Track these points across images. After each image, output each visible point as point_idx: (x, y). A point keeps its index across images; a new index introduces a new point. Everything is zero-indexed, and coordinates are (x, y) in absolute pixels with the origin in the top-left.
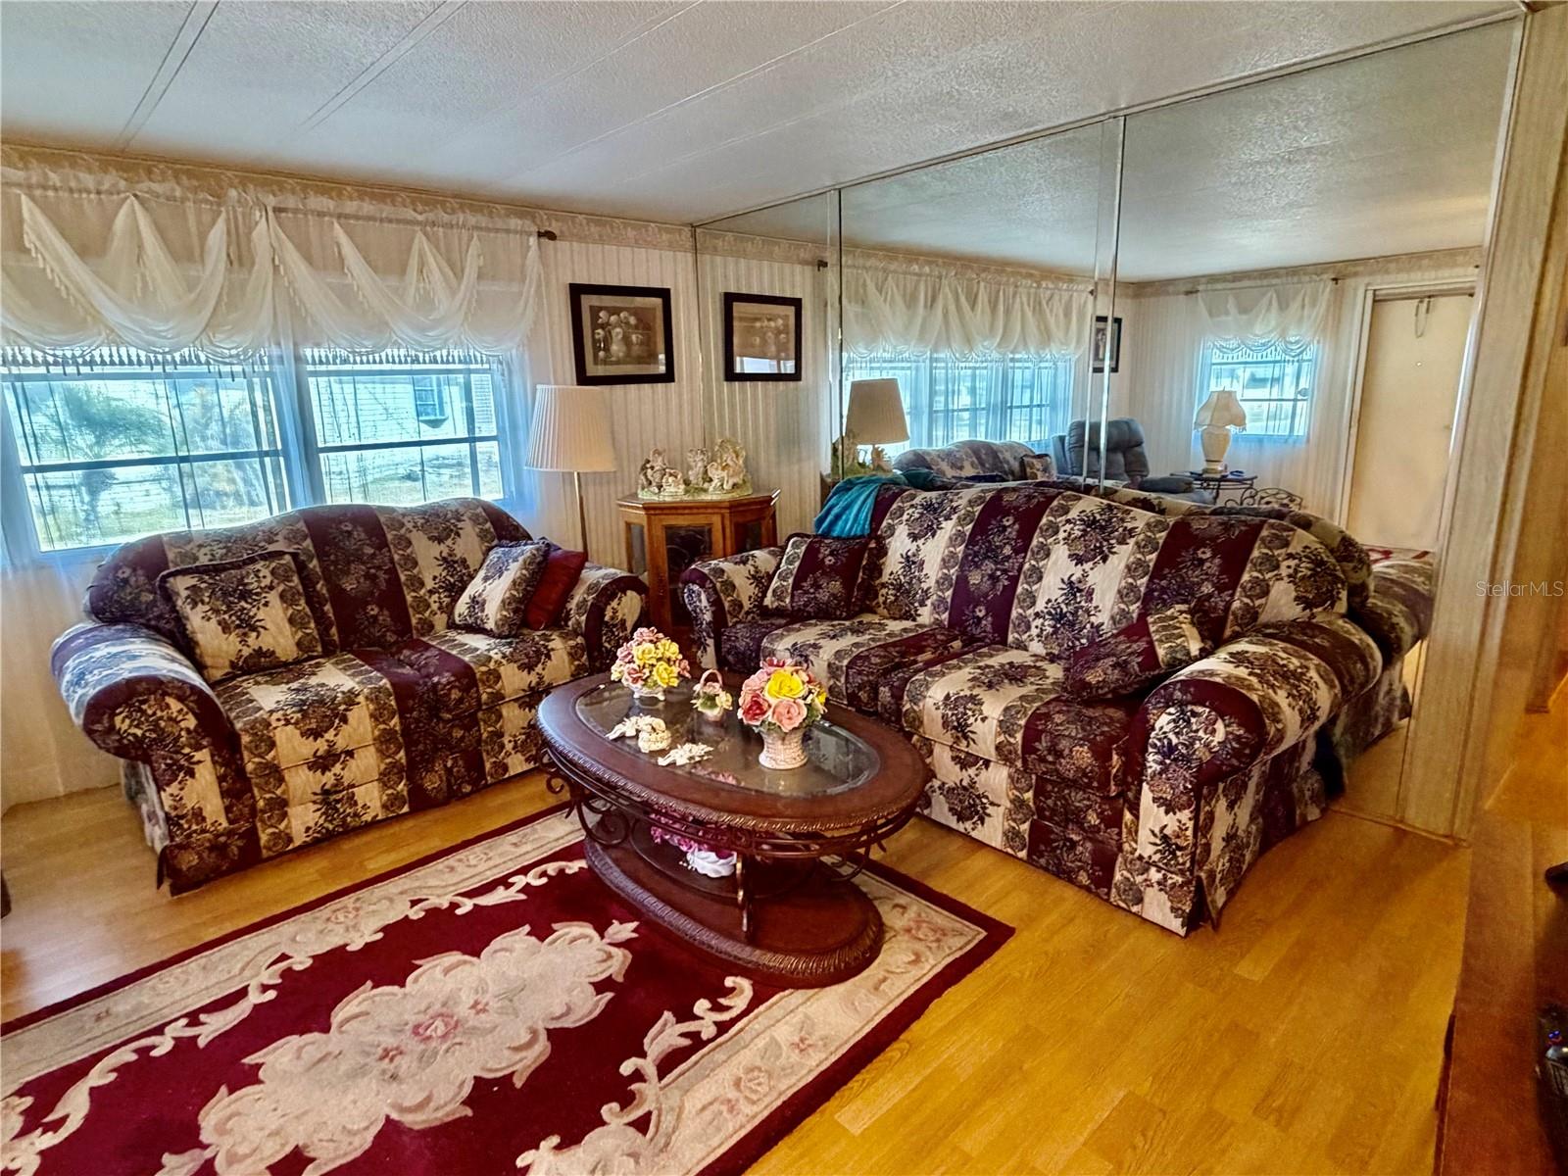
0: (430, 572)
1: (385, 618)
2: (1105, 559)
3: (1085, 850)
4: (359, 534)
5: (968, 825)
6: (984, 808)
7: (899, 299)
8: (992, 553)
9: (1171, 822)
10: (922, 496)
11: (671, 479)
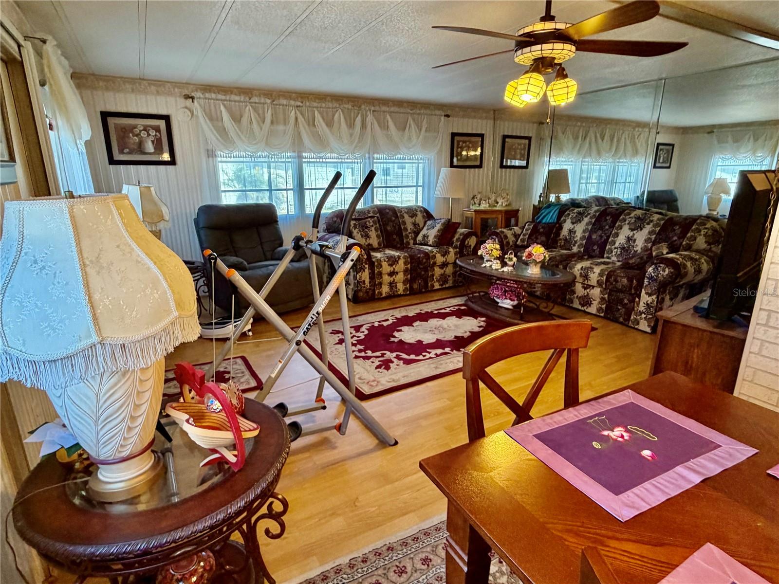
0: (410, 227)
1: (397, 239)
2: (641, 230)
3: (623, 311)
4: (391, 213)
5: (585, 308)
6: (591, 301)
7: (571, 137)
8: (601, 228)
9: (650, 299)
10: (576, 210)
11: (484, 202)
